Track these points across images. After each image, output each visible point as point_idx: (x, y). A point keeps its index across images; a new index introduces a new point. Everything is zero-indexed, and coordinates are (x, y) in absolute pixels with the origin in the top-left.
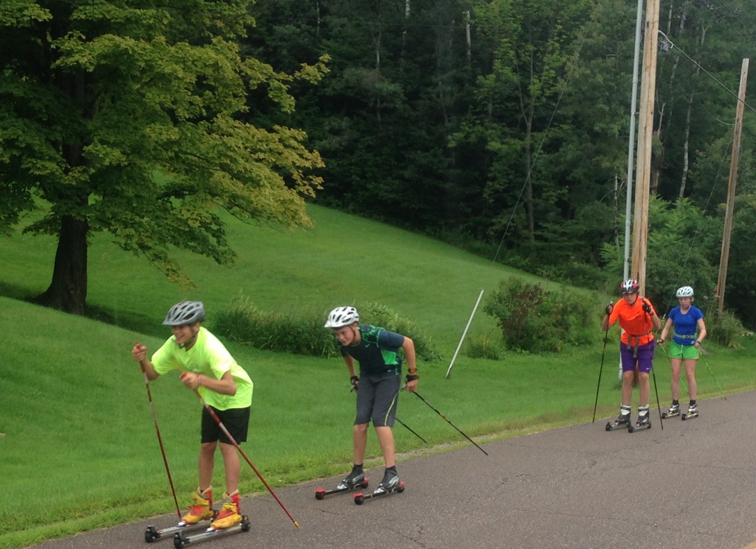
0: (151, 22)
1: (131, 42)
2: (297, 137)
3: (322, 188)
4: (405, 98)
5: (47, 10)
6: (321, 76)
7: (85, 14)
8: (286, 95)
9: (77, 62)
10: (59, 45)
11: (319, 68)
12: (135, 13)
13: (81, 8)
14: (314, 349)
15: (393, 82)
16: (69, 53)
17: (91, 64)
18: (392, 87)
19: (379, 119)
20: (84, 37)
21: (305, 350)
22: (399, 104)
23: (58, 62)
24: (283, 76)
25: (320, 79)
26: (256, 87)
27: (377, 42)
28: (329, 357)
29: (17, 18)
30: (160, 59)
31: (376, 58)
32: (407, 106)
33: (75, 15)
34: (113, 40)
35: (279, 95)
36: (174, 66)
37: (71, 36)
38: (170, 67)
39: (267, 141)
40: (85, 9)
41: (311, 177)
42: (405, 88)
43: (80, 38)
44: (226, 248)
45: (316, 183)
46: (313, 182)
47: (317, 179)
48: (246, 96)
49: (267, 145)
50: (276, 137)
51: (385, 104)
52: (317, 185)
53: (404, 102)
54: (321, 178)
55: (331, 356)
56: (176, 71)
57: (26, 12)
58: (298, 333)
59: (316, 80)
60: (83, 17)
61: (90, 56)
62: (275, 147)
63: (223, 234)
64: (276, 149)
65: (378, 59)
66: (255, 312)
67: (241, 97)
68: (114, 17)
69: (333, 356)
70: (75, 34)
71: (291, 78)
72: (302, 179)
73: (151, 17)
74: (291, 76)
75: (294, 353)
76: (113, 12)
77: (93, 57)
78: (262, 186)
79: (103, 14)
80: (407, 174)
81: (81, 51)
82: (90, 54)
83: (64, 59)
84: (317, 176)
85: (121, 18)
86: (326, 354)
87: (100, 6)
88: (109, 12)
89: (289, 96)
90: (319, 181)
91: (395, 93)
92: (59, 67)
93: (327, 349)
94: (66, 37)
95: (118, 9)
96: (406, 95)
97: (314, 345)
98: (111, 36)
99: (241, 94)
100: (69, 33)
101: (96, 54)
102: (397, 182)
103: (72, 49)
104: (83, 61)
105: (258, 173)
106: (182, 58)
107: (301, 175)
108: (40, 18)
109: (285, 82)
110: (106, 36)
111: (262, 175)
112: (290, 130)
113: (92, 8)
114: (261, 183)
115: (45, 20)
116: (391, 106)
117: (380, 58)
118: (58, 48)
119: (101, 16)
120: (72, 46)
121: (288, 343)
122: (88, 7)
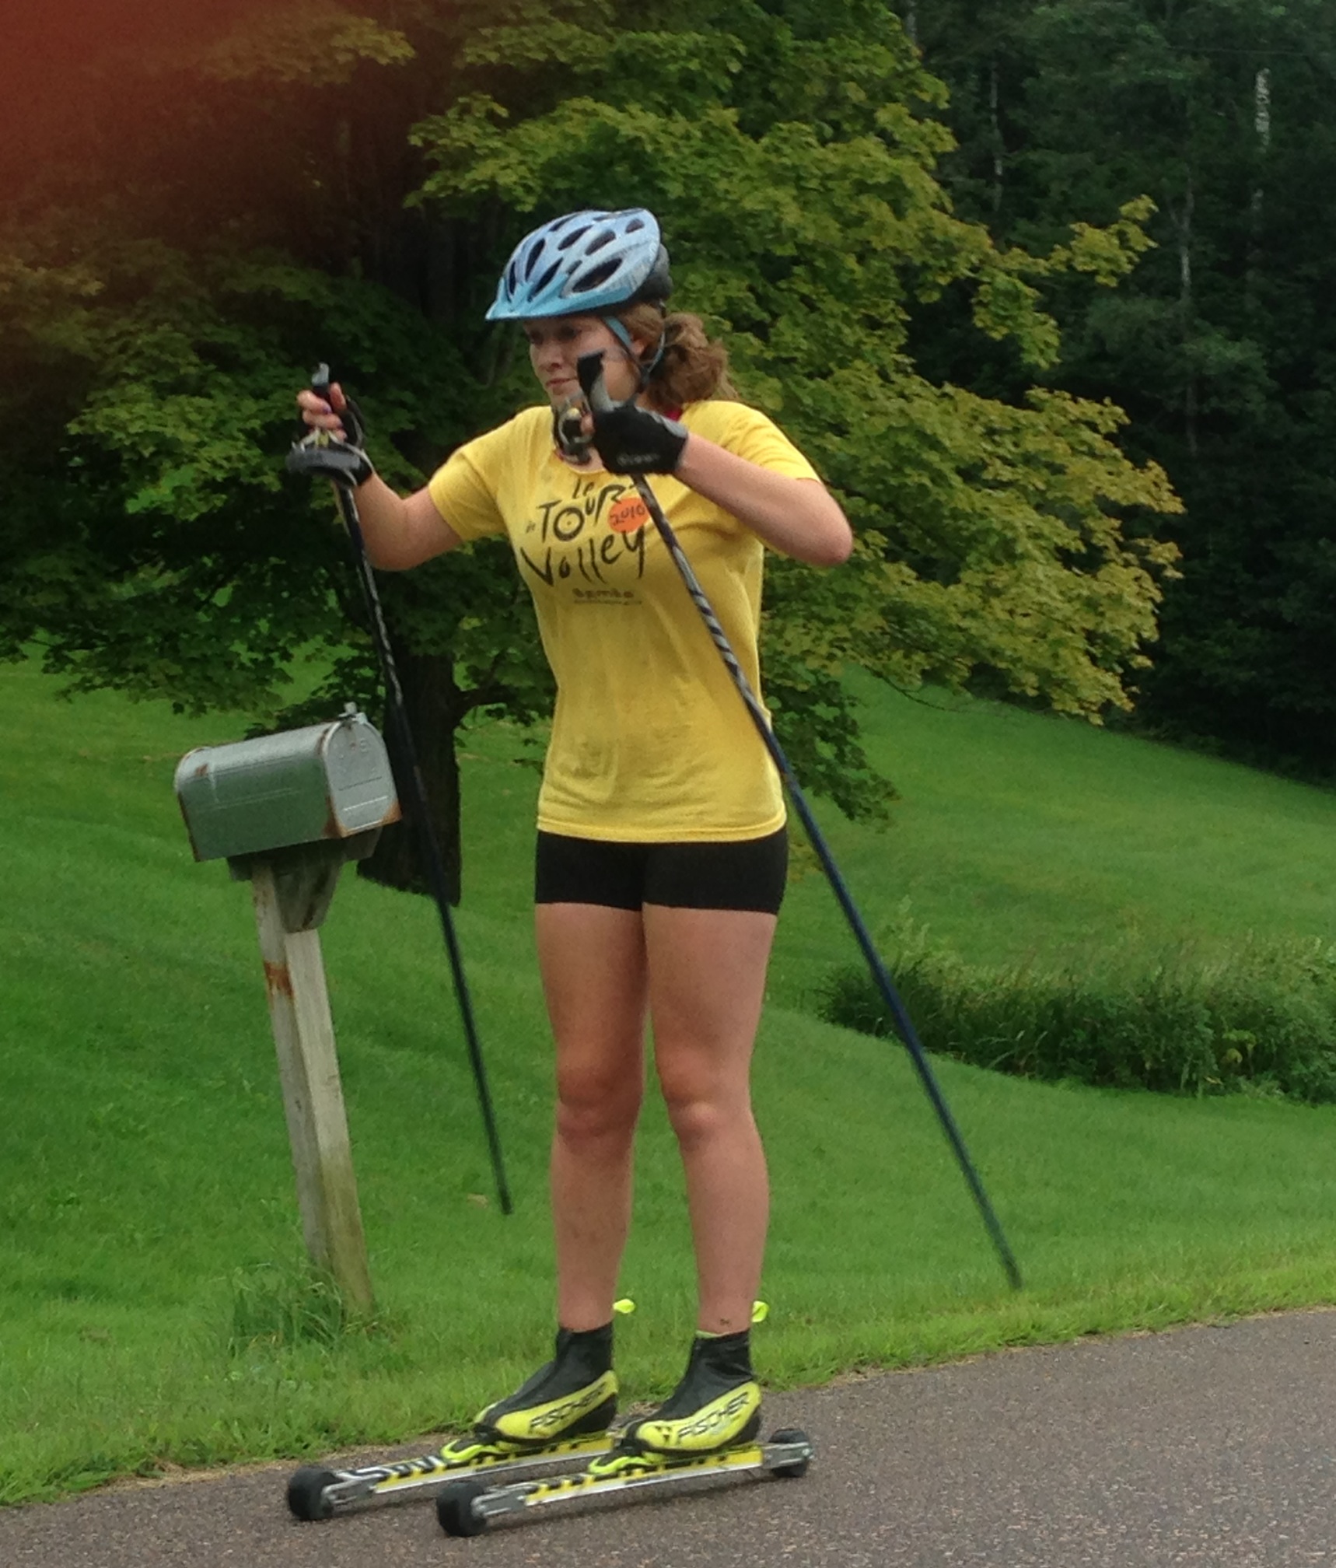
0: (694, 65)
1: (650, 121)
2: (1099, 421)
3: (1179, 575)
4: (1272, 384)
5: (399, 34)
6: (1130, 261)
7: (498, 49)
8: (1028, 317)
9: (492, 182)
10: (432, 137)
11: (1122, 236)
12: (645, 43)
13: (486, 32)
14: (1152, 1070)
15: (1235, 338)
16: (464, 159)
17: (529, 190)
18: (1234, 353)
19: (1194, 448)
20: (503, 112)
21: (1124, 1073)
22: (1256, 403)
23: (429, 186)
24: (1017, 259)
25: (1128, 268)
26: (936, 296)
27: (1181, 221)
28: (1199, 1095)
29: (314, 59)
30: (724, 174)
31: (1180, 270)
32: (1279, 408)
33: (470, 55)
34: (594, 113)
35: (1015, 313)
36: (771, 191)
37: (466, 110)
38: (759, 195)
39: (1016, 430)
40: (496, 37)
41: (1142, 542)
42: (1269, 357)
43: (492, 116)
44: (863, 774)
45: (1161, 561)
46: (1150, 558)
47: (1160, 548)
48: (904, 323)
49: (1016, 445)
50: (1040, 420)
51: (1214, 402)
52: (1164, 567)
53: (1271, 397)
54: (1171, 545)
55: (1206, 1093)
56: (776, 205)
57: (338, 41)
58: (1106, 1021)
59: (1113, 273)
60: (493, 57)
61: (523, 168)
62: (1045, 447)
63: (853, 733)
64: (1046, 452)
65: (1186, 271)
66: (952, 968)
67: (890, 326)
68: (580, 59)
69: (1213, 1090)
70: (476, 104)
71: (1041, 266)
72: (1122, 547)
73: (692, 54)
74: (1041, 261)
75: (1092, 1083)
76: (577, 43)
77: (531, 171)
78: (1022, 557)
79: (550, 52)
80: (1289, 607)
81: (495, 153)
82: (522, 163)
83: (448, 179)
84: (1162, 540)
85: (601, 60)
86: (1192, 1085)
87: (539, 27)
88: (563, 44)
89: (1042, 317)
90: (1167, 555)
91: (1243, 368)
92: (430, 202)
93: (1193, 1068)
94: (452, 114)
95: (589, 34)
96: (1272, 374)
97: (1156, 1060)
98: (588, 103)
99: (891, 319)
100: (461, 100)
101: (540, 160)
102: (1254, 633)
103: (472, 147)
104: (507, 179)
105: (1008, 518)
106: (794, 167)
107: (1117, 535)
108: (384, 53)
109: (1026, 279)
110: (576, 103)
111: (1018, 524)
112: (1076, 402)
113: (515, 32)
114: (1019, 550)
115: (395, 59)
116: (1231, 406)
117: (1194, 270)
118: (429, 145)
119: (541, 57)
120: (473, 140)
121: (1072, 1053)
122: (505, 30)
